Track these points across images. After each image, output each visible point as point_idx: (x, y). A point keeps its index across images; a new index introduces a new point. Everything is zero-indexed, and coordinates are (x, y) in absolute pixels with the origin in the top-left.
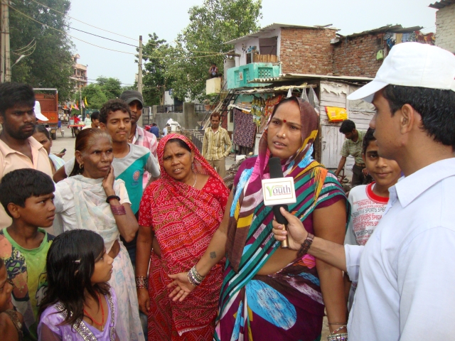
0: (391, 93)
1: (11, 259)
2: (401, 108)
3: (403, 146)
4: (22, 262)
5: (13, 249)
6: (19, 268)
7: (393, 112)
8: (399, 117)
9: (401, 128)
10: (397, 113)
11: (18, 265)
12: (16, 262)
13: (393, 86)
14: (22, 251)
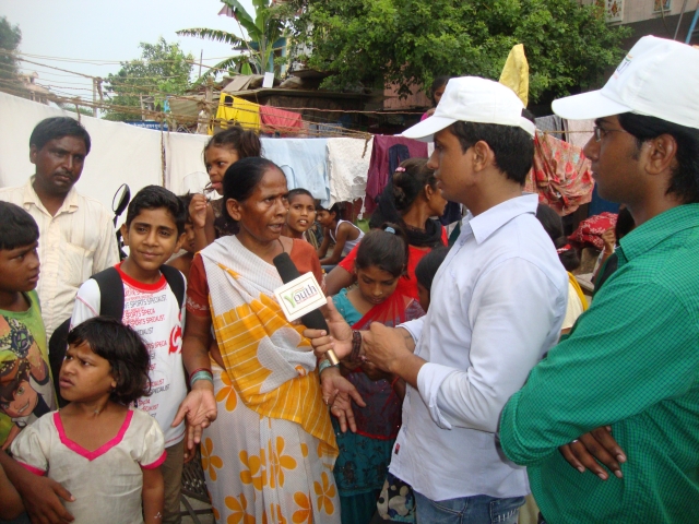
0: (461, 130)
1: (13, 333)
2: (474, 146)
3: (474, 185)
4: (24, 331)
5: (6, 319)
6: (26, 339)
7: (465, 149)
8: (471, 155)
9: (474, 166)
10: (469, 151)
11: (23, 336)
12: (19, 333)
13: (463, 122)
14: (18, 317)
